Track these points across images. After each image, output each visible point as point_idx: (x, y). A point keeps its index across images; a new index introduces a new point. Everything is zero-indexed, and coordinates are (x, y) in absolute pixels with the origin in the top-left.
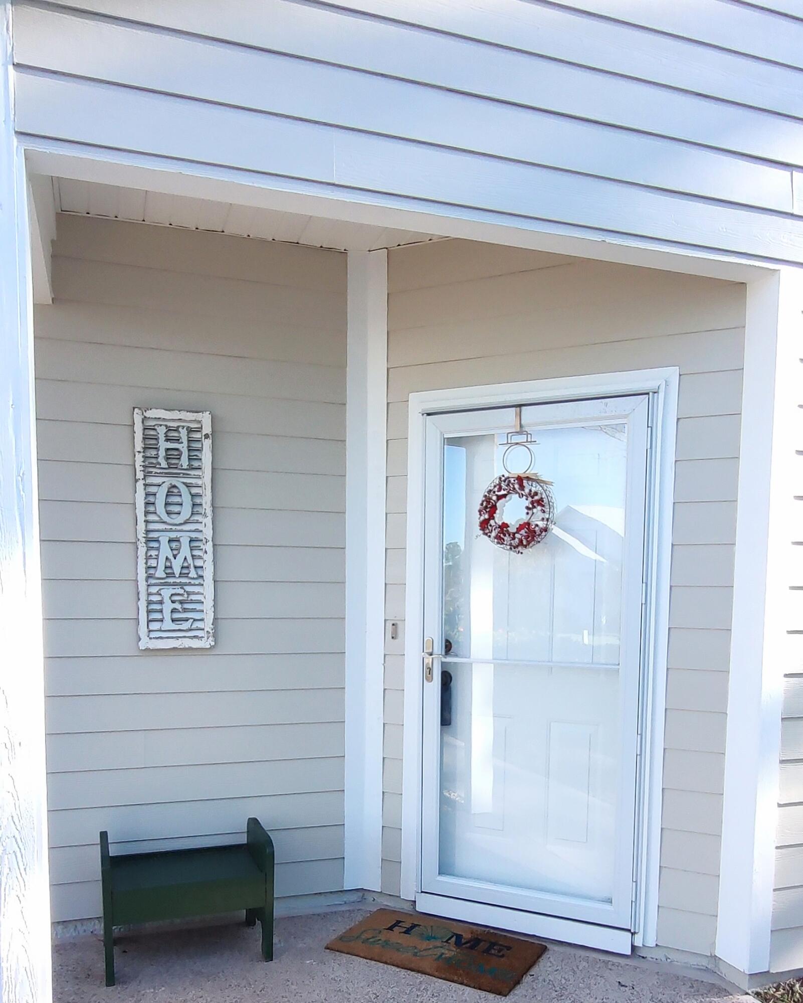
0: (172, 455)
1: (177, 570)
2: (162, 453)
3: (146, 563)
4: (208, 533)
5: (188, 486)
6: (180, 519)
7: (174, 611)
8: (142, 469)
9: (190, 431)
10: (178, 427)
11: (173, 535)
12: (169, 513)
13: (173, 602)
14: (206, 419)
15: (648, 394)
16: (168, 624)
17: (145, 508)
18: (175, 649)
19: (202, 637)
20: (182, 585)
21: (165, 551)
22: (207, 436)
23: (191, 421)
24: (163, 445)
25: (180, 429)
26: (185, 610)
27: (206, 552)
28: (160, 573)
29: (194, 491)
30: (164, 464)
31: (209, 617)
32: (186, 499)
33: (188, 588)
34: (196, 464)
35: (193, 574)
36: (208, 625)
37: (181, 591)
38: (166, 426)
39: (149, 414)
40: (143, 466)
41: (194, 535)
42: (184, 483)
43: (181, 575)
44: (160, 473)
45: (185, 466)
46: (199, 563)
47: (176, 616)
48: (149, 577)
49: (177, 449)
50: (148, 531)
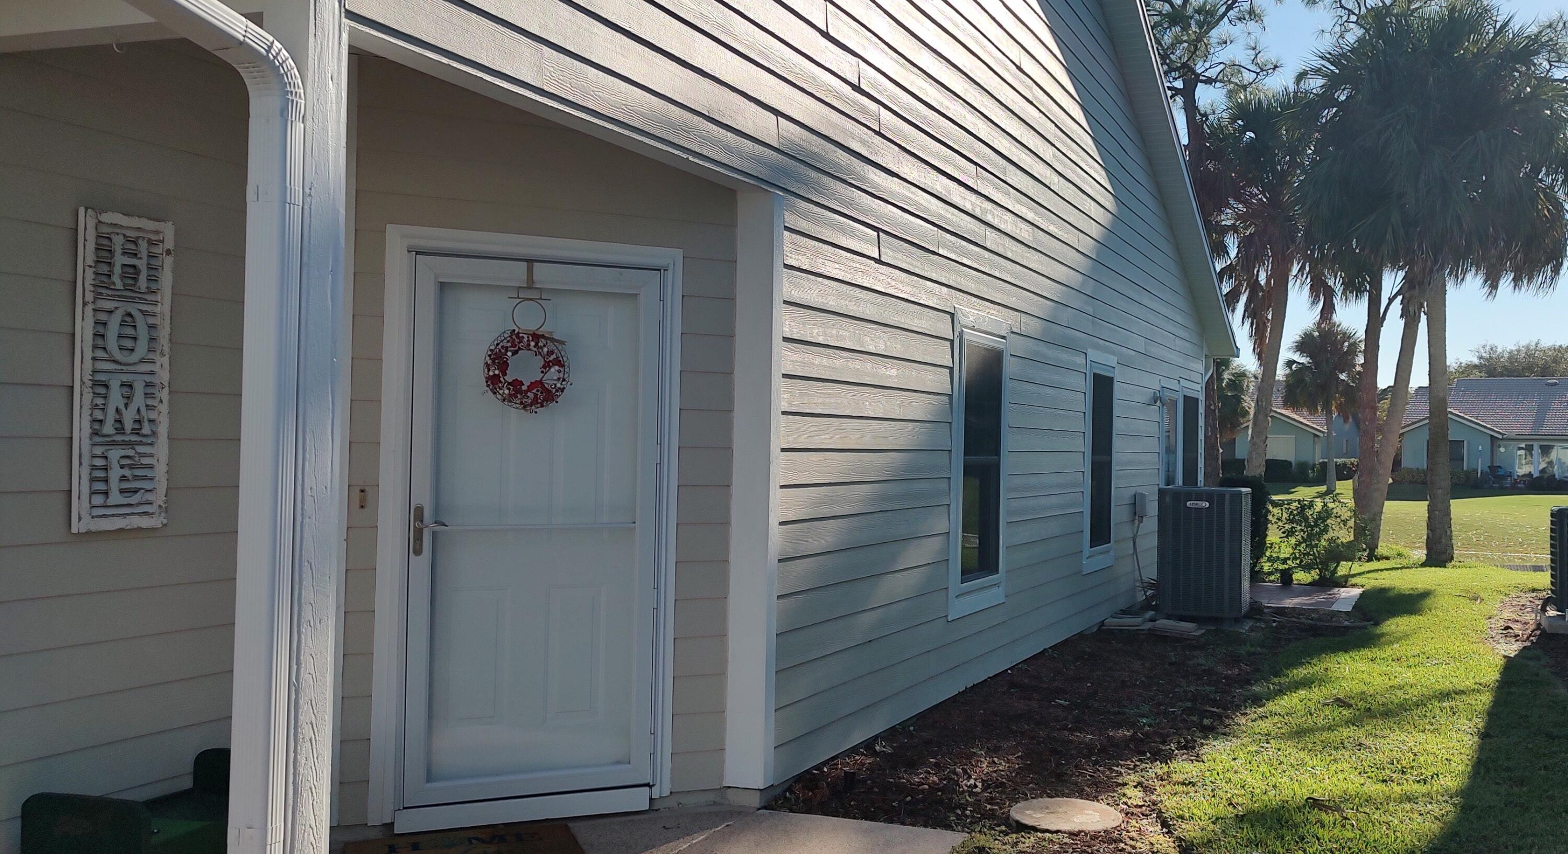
0: (131, 272)
1: (129, 425)
2: (117, 270)
3: (91, 415)
4: (164, 376)
5: (145, 313)
6: (134, 358)
7: (123, 478)
8: (92, 289)
9: (151, 243)
10: (138, 238)
11: (125, 378)
12: (121, 348)
13: (122, 467)
14: (168, 231)
16: (115, 498)
17: (94, 340)
18: (121, 530)
19: (153, 513)
20: (131, 444)
21: (116, 398)
22: (168, 252)
24: (120, 260)
25: (140, 241)
26: (137, 478)
27: (161, 401)
28: (109, 429)
29: (151, 321)
30: (119, 285)
31: (162, 485)
32: (142, 332)
33: (141, 449)
34: (153, 286)
35: (146, 430)
36: (159, 498)
37: (131, 453)
38: (124, 235)
39: (107, 217)
40: (94, 285)
41: (148, 379)
42: (141, 311)
43: (136, 432)
44: (111, 296)
45: (143, 290)
46: (153, 415)
47: (125, 485)
48: (95, 433)
49: (134, 267)
50: (95, 372)
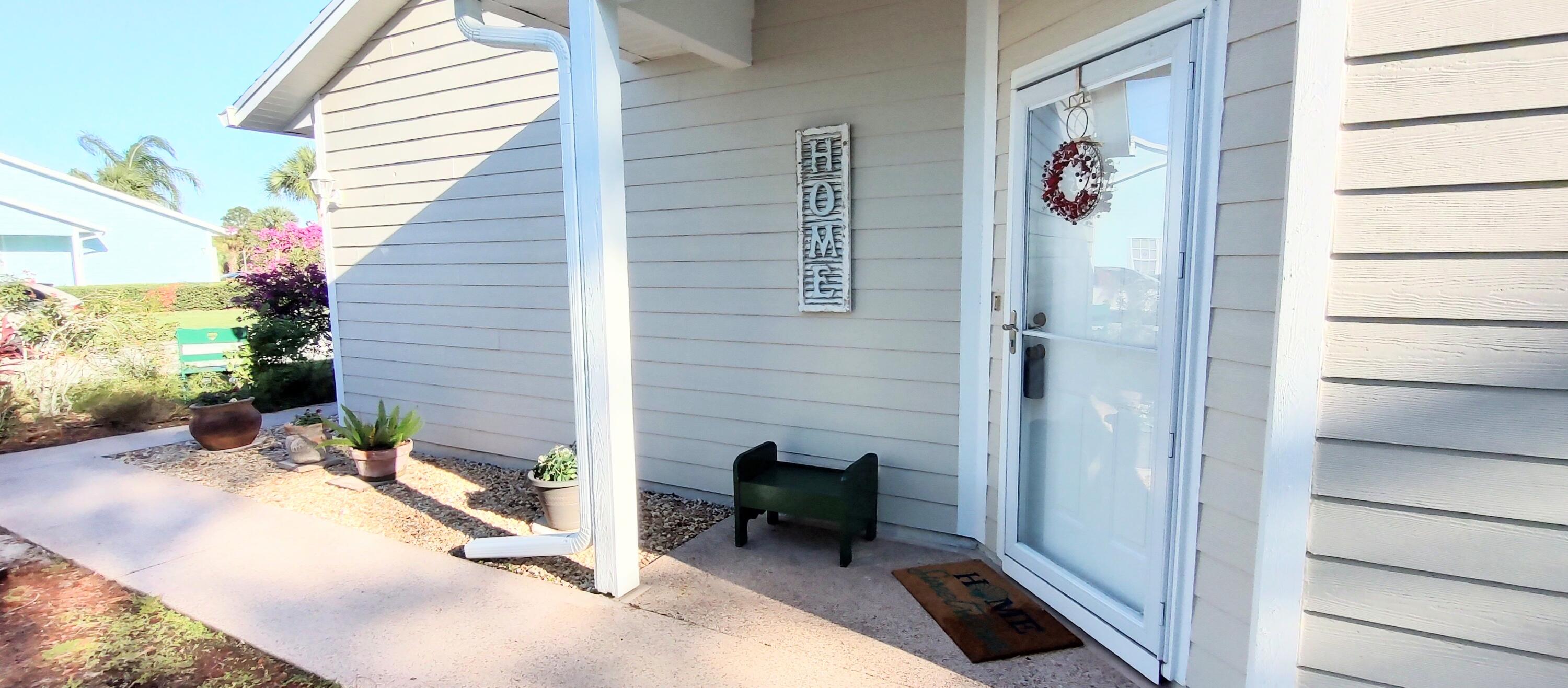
0: (820, 162)
1: (823, 252)
2: (814, 161)
3: (803, 247)
4: (846, 220)
5: (832, 185)
6: (825, 212)
7: (821, 283)
8: (801, 175)
9: (833, 141)
10: (825, 139)
11: (821, 224)
12: (818, 208)
13: (821, 276)
14: (844, 130)
15: (1190, 22)
16: (817, 293)
17: (803, 204)
18: (821, 312)
19: (841, 304)
20: (827, 263)
21: (816, 237)
22: (845, 143)
23: (833, 134)
24: (815, 155)
25: (826, 141)
26: (830, 282)
27: (844, 236)
28: (812, 254)
29: (837, 188)
30: (815, 170)
31: (846, 287)
32: (830, 195)
33: (833, 266)
34: (837, 167)
35: (834, 254)
36: (845, 294)
37: (826, 268)
38: (816, 140)
39: (806, 133)
40: (802, 173)
41: (836, 223)
42: (829, 183)
43: (827, 255)
44: (814, 177)
45: (830, 170)
46: (839, 245)
47: (823, 287)
48: (805, 257)
49: (824, 157)
50: (805, 223)
